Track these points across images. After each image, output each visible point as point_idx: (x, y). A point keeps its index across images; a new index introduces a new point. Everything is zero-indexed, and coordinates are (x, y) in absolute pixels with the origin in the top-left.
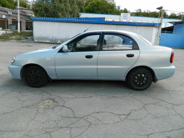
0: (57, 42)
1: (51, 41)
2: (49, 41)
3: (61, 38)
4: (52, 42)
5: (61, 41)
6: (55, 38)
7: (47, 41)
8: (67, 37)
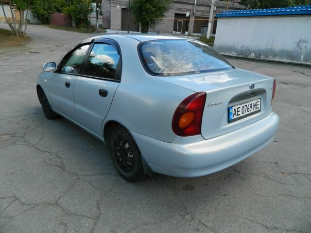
0: (249, 57)
1: (239, 54)
2: (235, 53)
3: (257, 49)
4: (240, 56)
5: (255, 54)
6: (247, 48)
7: (233, 54)
8: (269, 47)
